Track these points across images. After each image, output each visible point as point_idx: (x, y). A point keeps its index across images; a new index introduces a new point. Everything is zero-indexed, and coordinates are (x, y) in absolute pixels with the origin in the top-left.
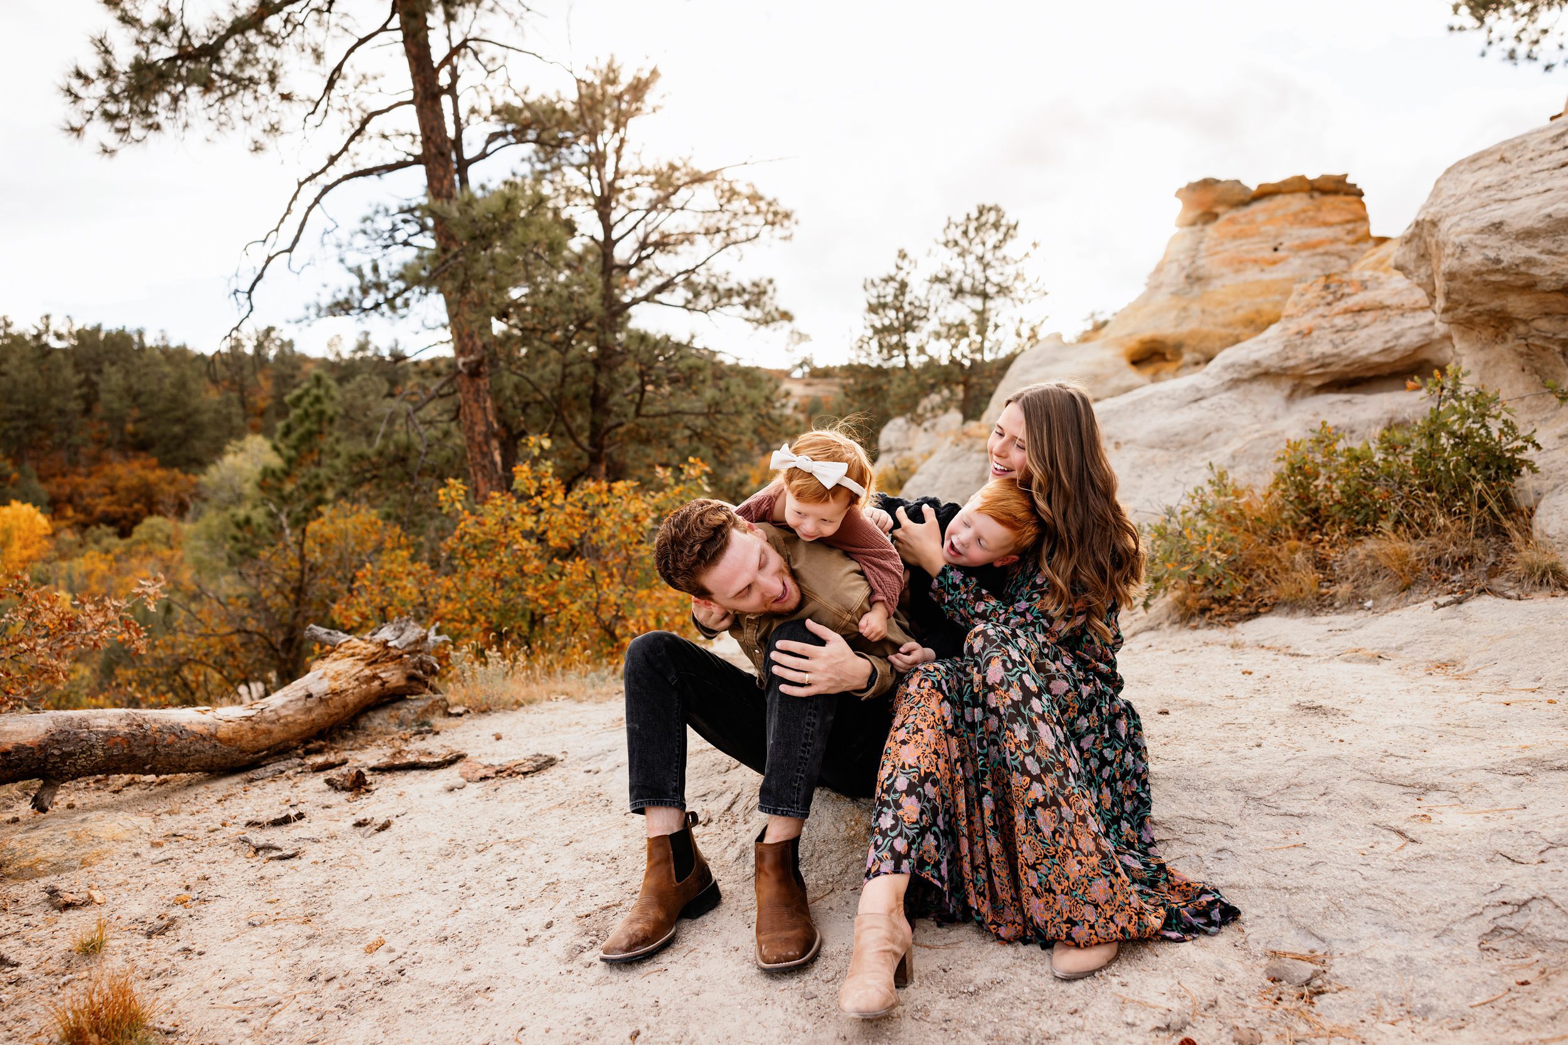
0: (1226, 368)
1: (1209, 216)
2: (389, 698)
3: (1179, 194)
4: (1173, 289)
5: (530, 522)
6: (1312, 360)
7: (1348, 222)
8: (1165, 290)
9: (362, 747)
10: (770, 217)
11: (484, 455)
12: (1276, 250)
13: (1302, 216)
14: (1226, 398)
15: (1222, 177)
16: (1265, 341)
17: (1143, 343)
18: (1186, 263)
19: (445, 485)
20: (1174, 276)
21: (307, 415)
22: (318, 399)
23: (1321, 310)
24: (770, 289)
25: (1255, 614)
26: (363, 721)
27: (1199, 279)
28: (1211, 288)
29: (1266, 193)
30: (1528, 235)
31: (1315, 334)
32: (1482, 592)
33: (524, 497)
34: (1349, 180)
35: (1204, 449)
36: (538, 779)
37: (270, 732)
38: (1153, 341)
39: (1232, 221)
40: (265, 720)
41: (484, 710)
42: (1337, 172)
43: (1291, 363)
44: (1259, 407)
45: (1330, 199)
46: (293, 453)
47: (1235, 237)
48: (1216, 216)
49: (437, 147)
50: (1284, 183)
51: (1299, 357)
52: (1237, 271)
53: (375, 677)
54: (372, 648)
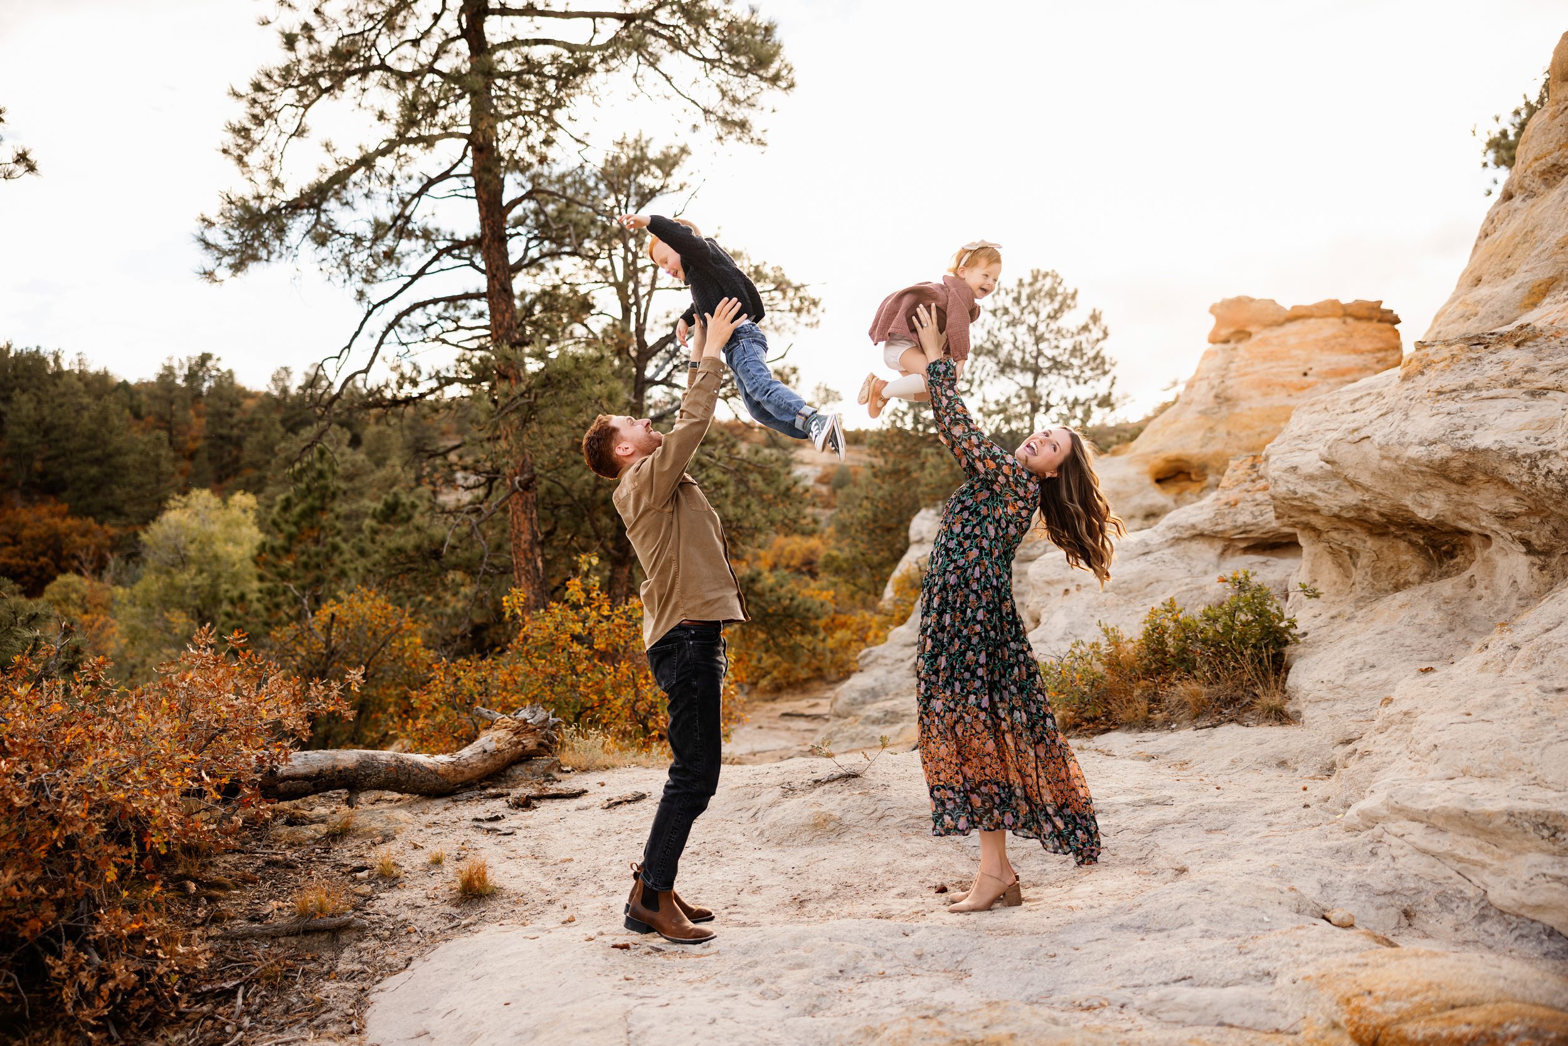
0: (1170, 528)
1: (1242, 335)
2: (524, 758)
3: (1212, 310)
4: (1202, 408)
5: (578, 628)
6: (1236, 527)
7: (1379, 350)
8: (1194, 408)
9: (513, 787)
10: (797, 303)
11: (528, 561)
12: (1305, 374)
13: (1333, 342)
14: (1167, 553)
15: (1257, 296)
16: (1202, 508)
17: (1168, 461)
18: (1216, 382)
19: (509, 593)
20: (1203, 395)
21: (309, 490)
22: (321, 475)
23: (1248, 485)
24: (793, 378)
25: (1108, 730)
26: (509, 772)
27: (1227, 400)
28: (1237, 410)
29: (1297, 316)
30: (1311, 478)
31: (1240, 505)
32: (1231, 721)
33: (576, 607)
34: (1383, 307)
35: (1146, 595)
36: (638, 805)
37: (463, 772)
38: (1178, 460)
39: (1264, 342)
40: (460, 765)
41: (586, 770)
42: (1372, 298)
43: (1220, 528)
44: (1194, 563)
45: (1363, 325)
46: (293, 529)
47: (1265, 359)
48: (1250, 335)
49: (501, 285)
50: (1317, 306)
51: (1226, 524)
52: (1265, 395)
53: (519, 743)
54: (517, 724)
